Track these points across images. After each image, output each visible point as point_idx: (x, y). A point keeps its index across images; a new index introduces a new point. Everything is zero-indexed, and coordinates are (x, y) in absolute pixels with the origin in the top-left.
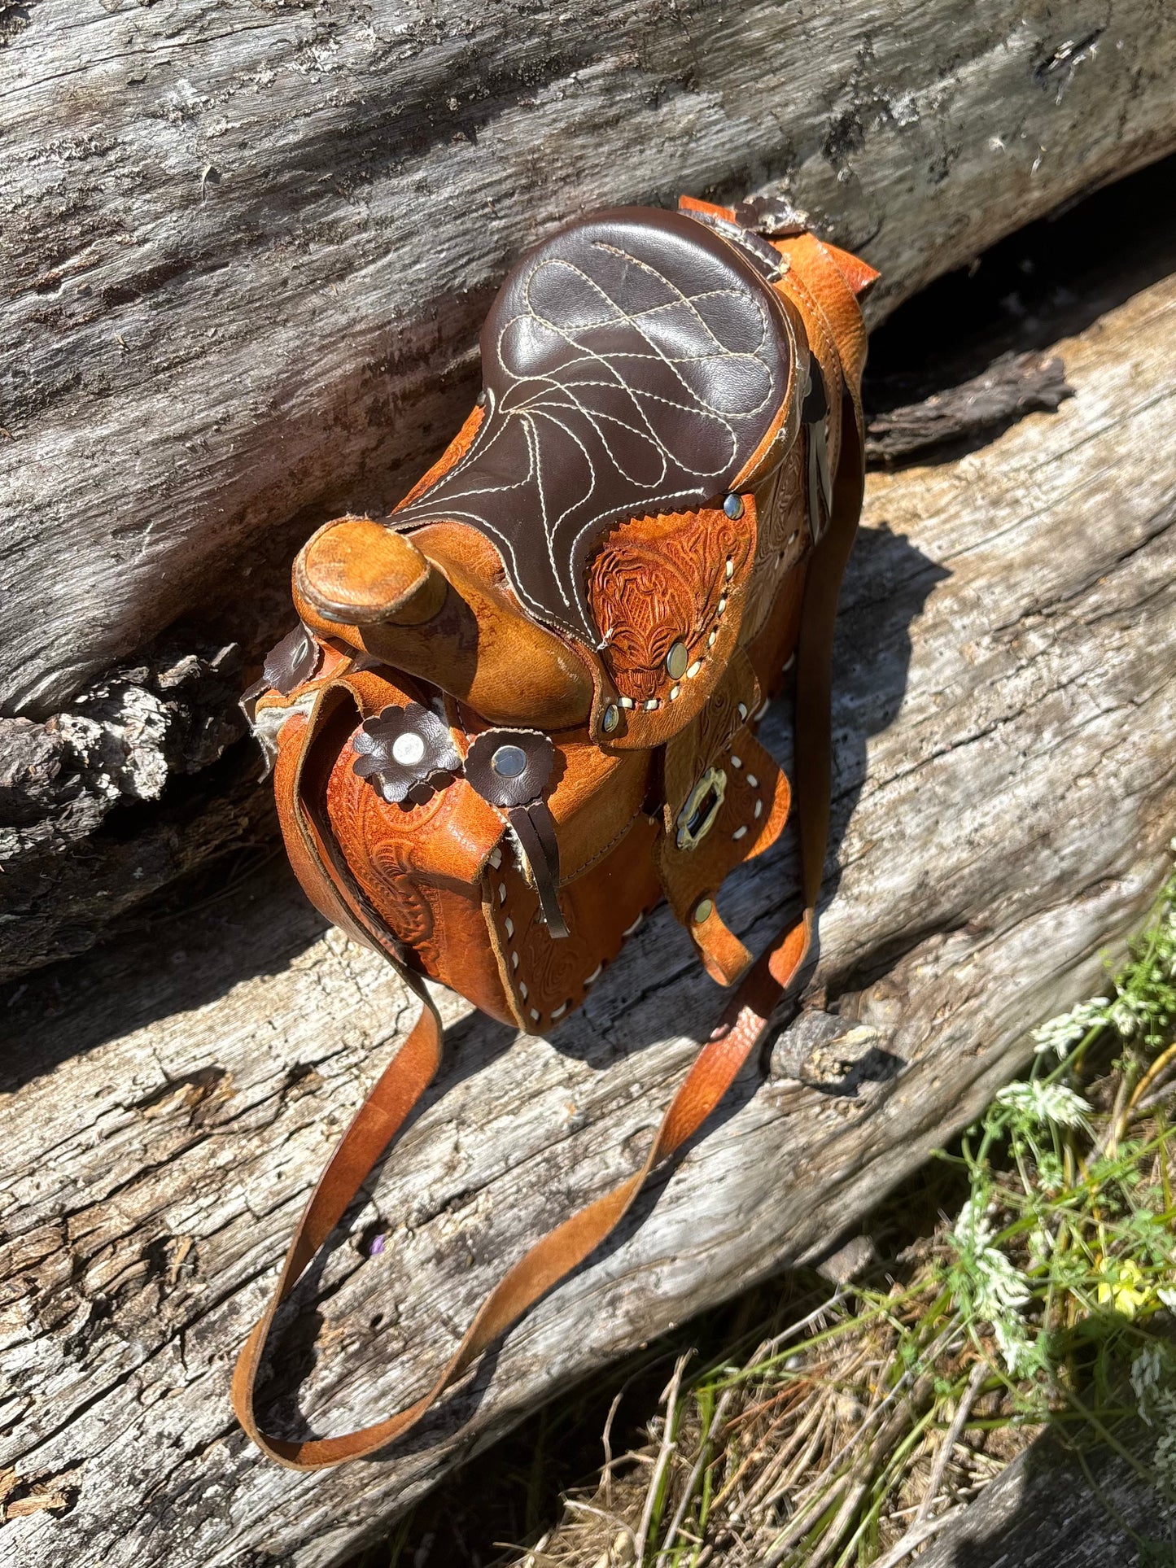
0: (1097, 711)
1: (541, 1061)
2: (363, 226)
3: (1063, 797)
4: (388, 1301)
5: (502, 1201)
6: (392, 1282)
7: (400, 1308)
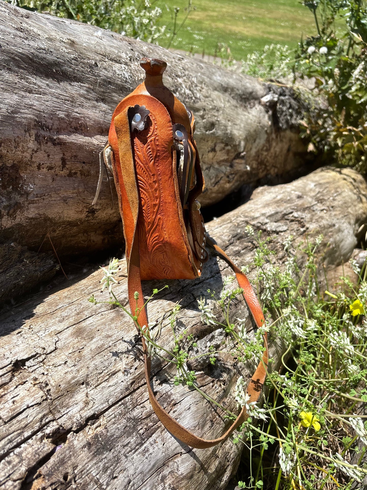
2: (35, 84)
4: (70, 466)
5: (110, 421)
6: (70, 456)
7: (76, 471)
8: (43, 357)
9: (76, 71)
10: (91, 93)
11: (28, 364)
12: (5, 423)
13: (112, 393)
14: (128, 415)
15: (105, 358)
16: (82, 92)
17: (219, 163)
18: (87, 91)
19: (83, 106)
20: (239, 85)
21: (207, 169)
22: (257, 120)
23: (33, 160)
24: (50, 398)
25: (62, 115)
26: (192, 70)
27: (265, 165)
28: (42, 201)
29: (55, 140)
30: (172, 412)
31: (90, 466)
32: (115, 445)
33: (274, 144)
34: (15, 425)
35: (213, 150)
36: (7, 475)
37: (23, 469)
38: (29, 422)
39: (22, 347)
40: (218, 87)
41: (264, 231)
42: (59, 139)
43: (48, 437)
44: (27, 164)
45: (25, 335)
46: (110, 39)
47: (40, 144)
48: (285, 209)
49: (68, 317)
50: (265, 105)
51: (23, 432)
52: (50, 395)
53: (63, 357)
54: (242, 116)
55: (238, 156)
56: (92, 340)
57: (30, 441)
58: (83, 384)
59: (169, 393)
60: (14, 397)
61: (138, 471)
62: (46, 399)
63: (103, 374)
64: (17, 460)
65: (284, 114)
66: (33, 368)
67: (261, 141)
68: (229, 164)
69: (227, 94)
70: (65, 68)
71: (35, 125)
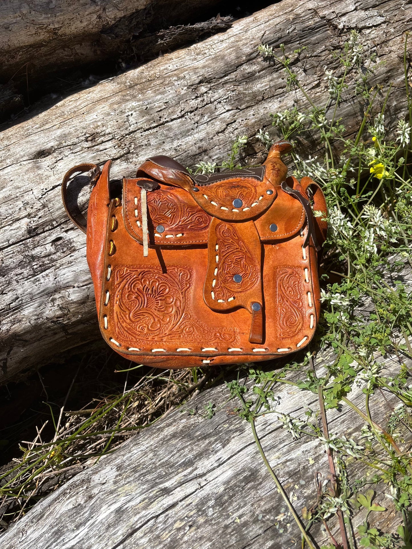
0: (225, 111)
1: (19, 208)
3: (212, 139)
5: (7, 256)
13: (13, 235)
14: (27, 253)
15: (10, 207)
30: (69, 256)
32: (8, 273)
56: (2, 189)
59: (71, 240)
61: (26, 293)
63: (7, 219)
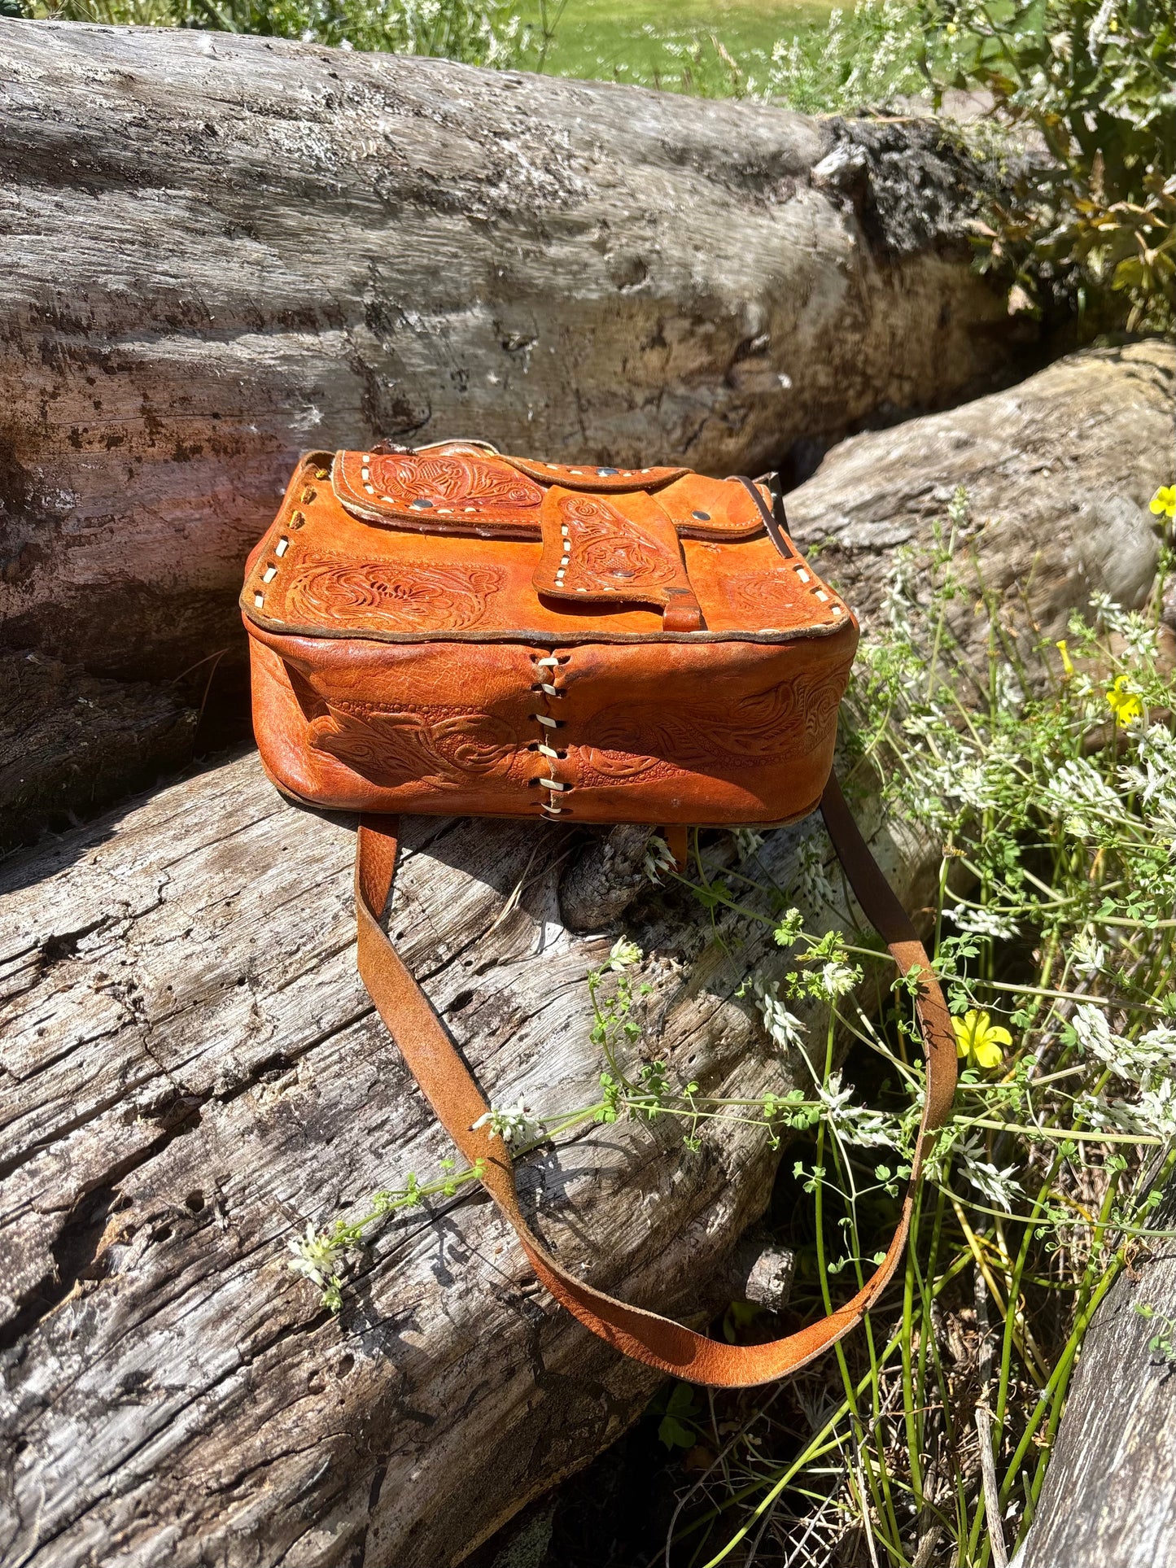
2: (17, 207)
4: (205, 1176)
5: (324, 1070)
6: (207, 1154)
7: (225, 1189)
8: (126, 924)
9: (145, 157)
10: (203, 214)
11: (82, 944)
12: (20, 1081)
13: (329, 1002)
14: (383, 1055)
15: (305, 915)
16: (175, 212)
17: (687, 379)
18: (191, 209)
19: (183, 253)
20: (731, 137)
21: (649, 401)
22: (803, 236)
23: (51, 419)
24: (142, 1018)
25: (117, 284)
26: (553, 112)
27: (864, 374)
28: (107, 535)
29: (107, 358)
30: (516, 1037)
31: (267, 1177)
32: (342, 1128)
33: (881, 305)
34: (47, 1086)
35: (658, 341)
36: (25, 1199)
37: (72, 1185)
38: (86, 1077)
39: (66, 905)
40: (651, 151)
41: (835, 550)
42: (119, 353)
43: (147, 1113)
44: (34, 434)
45: (78, 879)
46: (259, 55)
47: (62, 373)
48: (909, 483)
49: (200, 826)
50: (828, 188)
51: (71, 1103)
52: (143, 1012)
53: (181, 921)
54: (749, 231)
55: (745, 350)
56: (264, 872)
57: (94, 1123)
58: (241, 982)
59: (506, 993)
60: (41, 1021)
62: (134, 1022)
63: (300, 954)
64: (55, 1166)
65: (904, 204)
66: (98, 954)
67: (832, 298)
68: (721, 379)
69: (687, 171)
70: (108, 151)
71: (33, 320)
